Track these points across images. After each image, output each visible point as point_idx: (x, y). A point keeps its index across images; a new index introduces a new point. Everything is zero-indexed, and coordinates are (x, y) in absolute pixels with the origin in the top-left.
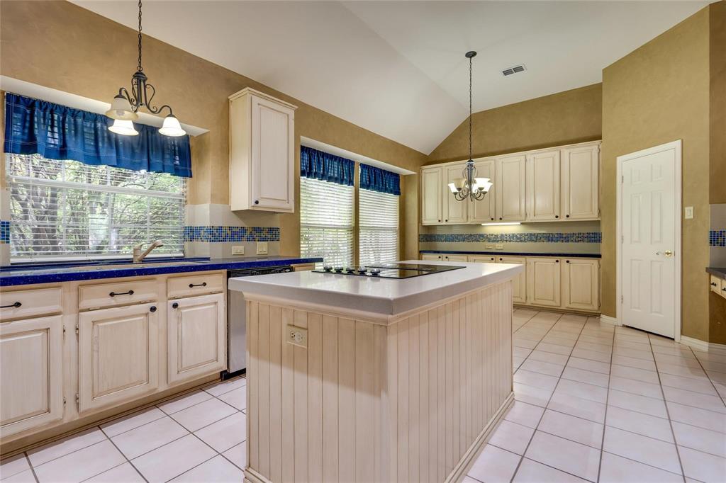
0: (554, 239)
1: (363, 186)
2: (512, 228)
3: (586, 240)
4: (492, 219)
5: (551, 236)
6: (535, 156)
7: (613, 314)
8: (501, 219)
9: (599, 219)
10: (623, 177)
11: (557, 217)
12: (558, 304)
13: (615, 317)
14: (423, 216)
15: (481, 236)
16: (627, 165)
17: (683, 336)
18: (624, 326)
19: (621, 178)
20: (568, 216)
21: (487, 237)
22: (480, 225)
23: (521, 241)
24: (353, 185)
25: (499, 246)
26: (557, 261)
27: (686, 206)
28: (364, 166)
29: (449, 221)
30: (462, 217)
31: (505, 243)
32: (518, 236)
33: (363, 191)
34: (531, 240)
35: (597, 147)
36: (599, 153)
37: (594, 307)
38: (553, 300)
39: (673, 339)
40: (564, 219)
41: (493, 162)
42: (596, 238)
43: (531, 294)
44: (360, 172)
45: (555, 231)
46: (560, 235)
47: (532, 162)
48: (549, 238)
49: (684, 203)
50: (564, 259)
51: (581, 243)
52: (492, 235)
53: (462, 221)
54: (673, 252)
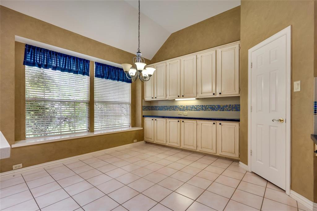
0: (216, 109)
1: (97, 76)
2: (192, 102)
3: (234, 109)
4: (178, 96)
5: (214, 107)
6: (201, 55)
7: (246, 162)
8: (183, 96)
9: (239, 95)
10: (252, 63)
11: (214, 94)
12: (215, 152)
13: (247, 164)
14: (145, 95)
15: (176, 107)
16: (254, 53)
17: (291, 190)
18: (252, 172)
19: (251, 64)
20: (220, 94)
21: (179, 108)
22: (175, 100)
23: (197, 110)
24: (88, 75)
25: (185, 113)
26: (214, 124)
27: (295, 81)
28: (98, 64)
29: (157, 98)
30: (164, 95)
31: (188, 111)
32: (196, 107)
33: (96, 80)
34: (203, 109)
35: (238, 45)
36: (239, 50)
37: (236, 156)
38: (212, 149)
39: (285, 191)
40: (218, 95)
41: (179, 61)
42: (237, 108)
43: (199, 144)
44: (95, 67)
45: (216, 103)
46: (219, 106)
47: (200, 58)
48: (213, 108)
49: (293, 78)
50: (218, 122)
51: (231, 112)
52: (181, 106)
53: (163, 97)
54: (285, 120)
